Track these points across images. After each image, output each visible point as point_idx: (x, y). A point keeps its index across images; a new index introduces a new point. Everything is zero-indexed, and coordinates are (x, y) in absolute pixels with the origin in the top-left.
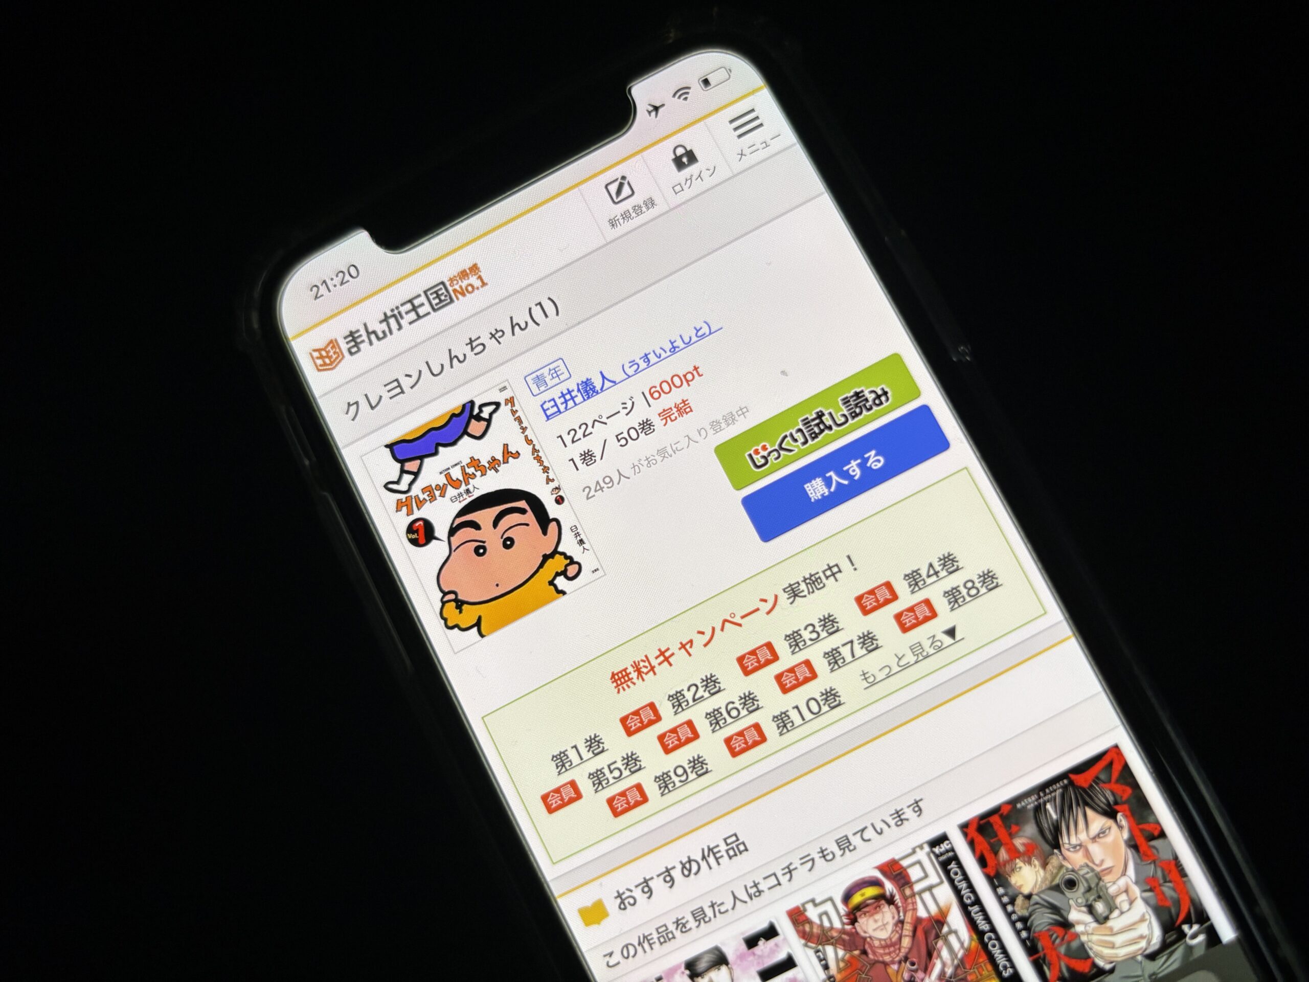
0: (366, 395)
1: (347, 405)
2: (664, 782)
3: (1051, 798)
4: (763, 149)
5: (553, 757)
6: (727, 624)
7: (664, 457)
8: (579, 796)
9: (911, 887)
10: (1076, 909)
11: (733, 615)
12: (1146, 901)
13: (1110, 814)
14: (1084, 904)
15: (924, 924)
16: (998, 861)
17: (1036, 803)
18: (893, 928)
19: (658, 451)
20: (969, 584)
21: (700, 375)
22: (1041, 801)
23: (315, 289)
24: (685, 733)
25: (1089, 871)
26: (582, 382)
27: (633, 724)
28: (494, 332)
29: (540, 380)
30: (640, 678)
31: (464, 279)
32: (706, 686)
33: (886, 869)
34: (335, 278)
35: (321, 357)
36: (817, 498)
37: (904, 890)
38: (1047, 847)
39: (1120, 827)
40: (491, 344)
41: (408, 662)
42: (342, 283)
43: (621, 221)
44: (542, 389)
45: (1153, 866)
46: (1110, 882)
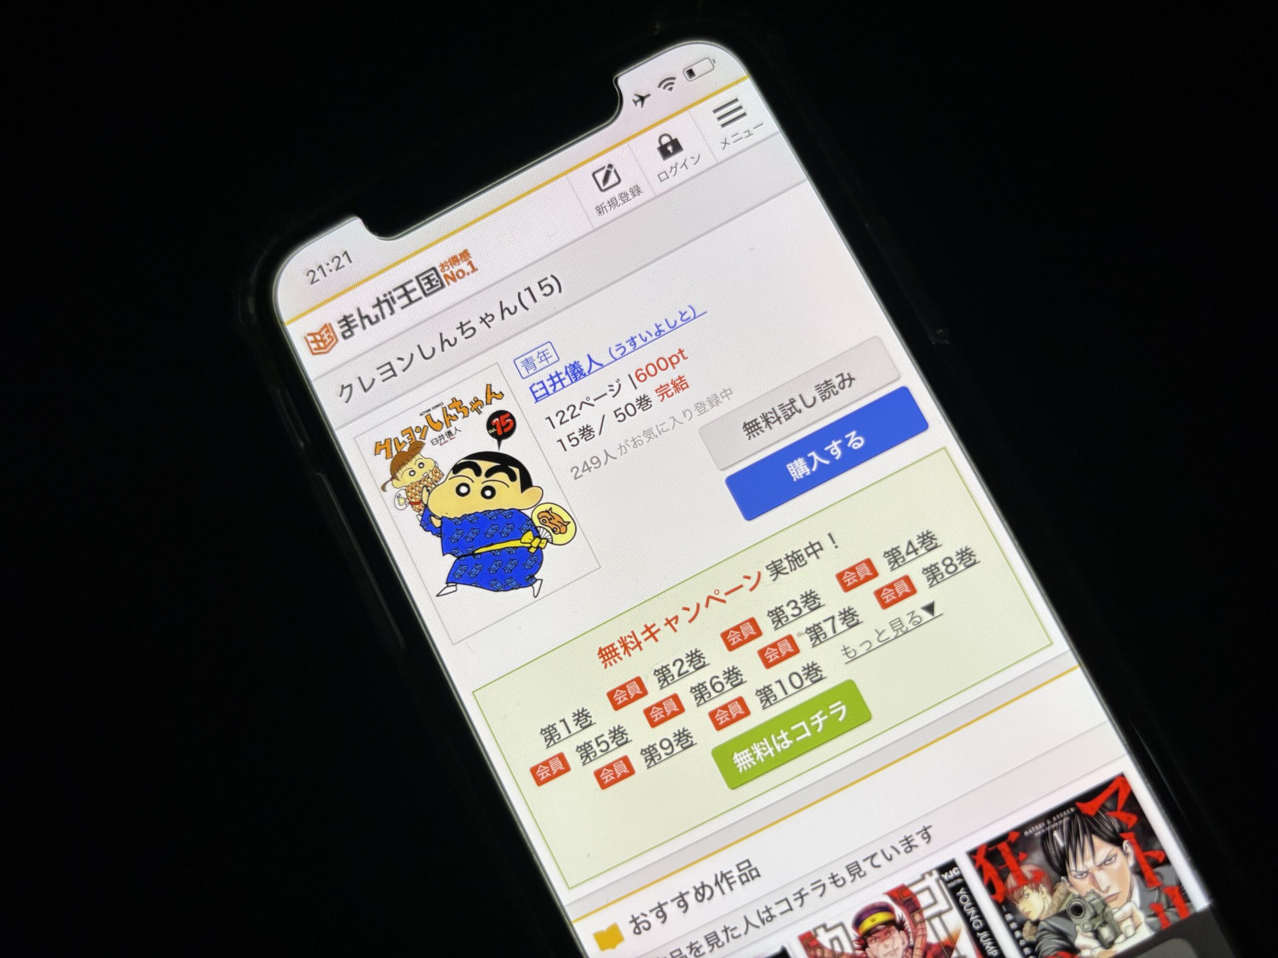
0: (359, 378)
1: (340, 388)
2: (650, 754)
3: (1058, 827)
4: (746, 137)
5: (542, 730)
6: (711, 601)
7: (650, 438)
8: (567, 769)
9: (921, 913)
10: (1082, 934)
11: (717, 592)
12: (1151, 926)
13: (1116, 841)
14: (1090, 930)
15: (934, 950)
16: (1007, 888)
17: (1043, 831)
18: (903, 953)
19: (644, 432)
20: (948, 562)
21: (684, 358)
22: (1049, 828)
23: (311, 274)
24: (671, 706)
25: (1095, 897)
26: (570, 365)
27: (620, 698)
28: (484, 316)
29: (528, 363)
30: (626, 653)
31: (456, 265)
32: (691, 661)
33: (896, 895)
34: (330, 263)
35: (316, 341)
36: (798, 478)
37: (913, 916)
38: (1054, 874)
39: (1126, 855)
40: (481, 327)
41: (401, 639)
42: (338, 268)
43: (608, 208)
44: (531, 371)
45: (1157, 893)
46: (1115, 908)
